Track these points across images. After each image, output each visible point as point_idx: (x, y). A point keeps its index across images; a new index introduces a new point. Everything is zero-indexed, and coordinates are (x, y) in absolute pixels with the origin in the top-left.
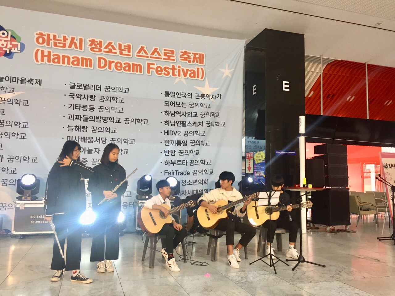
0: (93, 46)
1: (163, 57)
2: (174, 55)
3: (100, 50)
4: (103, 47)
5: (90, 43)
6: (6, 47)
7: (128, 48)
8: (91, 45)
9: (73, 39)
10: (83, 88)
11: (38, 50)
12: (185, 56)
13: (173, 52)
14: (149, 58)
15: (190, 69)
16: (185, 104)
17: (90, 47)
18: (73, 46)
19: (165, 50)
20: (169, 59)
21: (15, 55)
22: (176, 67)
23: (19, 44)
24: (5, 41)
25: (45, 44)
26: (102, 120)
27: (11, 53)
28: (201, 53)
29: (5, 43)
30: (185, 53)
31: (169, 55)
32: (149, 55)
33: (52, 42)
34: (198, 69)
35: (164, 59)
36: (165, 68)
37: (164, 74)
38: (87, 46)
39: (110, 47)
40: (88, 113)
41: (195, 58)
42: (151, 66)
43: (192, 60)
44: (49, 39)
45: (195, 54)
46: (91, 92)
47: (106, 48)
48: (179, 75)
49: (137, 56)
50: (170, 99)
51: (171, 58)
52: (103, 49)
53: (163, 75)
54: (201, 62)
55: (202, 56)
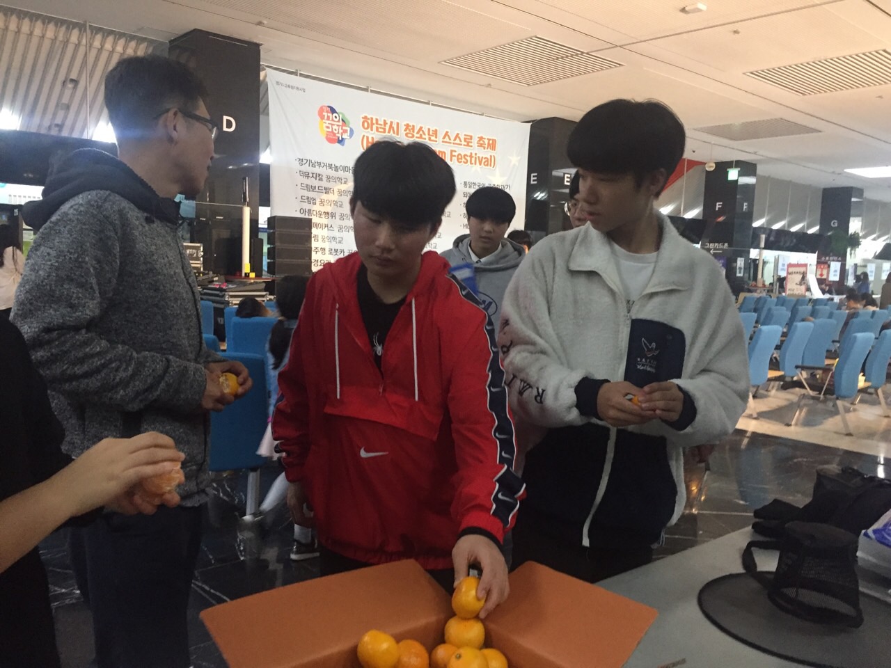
0: (408, 131)
1: (463, 143)
2: (472, 141)
3: (413, 136)
4: (416, 131)
5: (405, 127)
6: (338, 133)
7: (435, 132)
8: (405, 130)
9: (391, 123)
11: (364, 136)
12: (481, 142)
13: (471, 137)
14: (452, 145)
15: (484, 157)
17: (405, 132)
18: (392, 132)
19: (465, 135)
20: (468, 145)
21: (346, 141)
22: (473, 155)
23: (349, 129)
24: (338, 125)
25: (369, 129)
27: (343, 139)
28: (494, 138)
29: (337, 128)
30: (481, 138)
31: (468, 139)
32: (452, 141)
33: (375, 127)
34: (491, 156)
35: (464, 145)
36: (465, 155)
37: (464, 162)
38: (403, 131)
39: (421, 132)
41: (489, 144)
42: (454, 153)
43: (486, 146)
44: (372, 124)
45: (489, 140)
47: (418, 133)
48: (475, 164)
49: (443, 142)
50: (468, 189)
51: (470, 144)
52: (415, 134)
53: (462, 163)
54: (494, 148)
55: (494, 141)
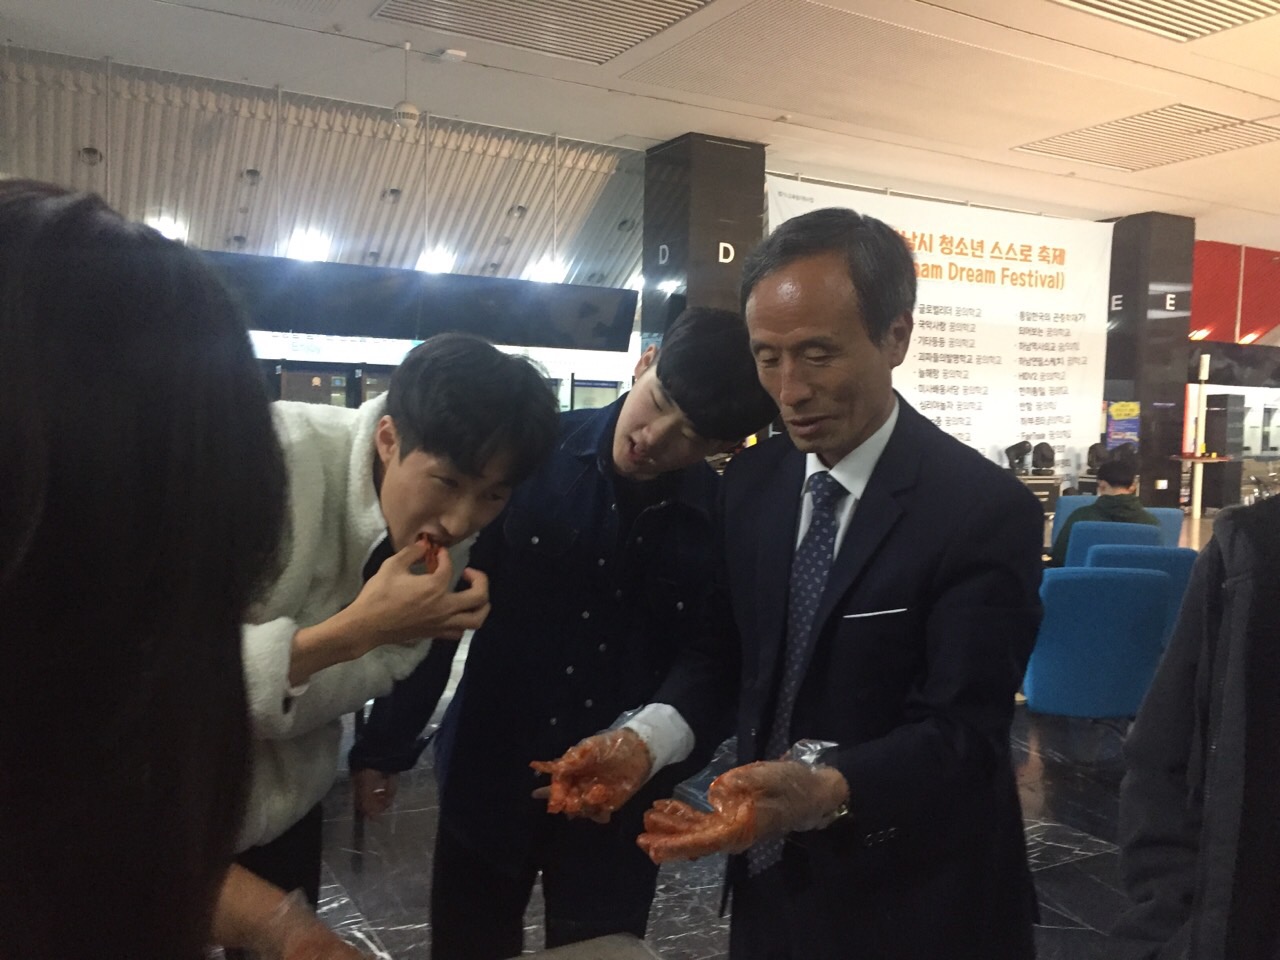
1: (1019, 257)
2: (1032, 253)
3: (951, 252)
4: (955, 245)
5: (940, 240)
7: (981, 245)
8: (941, 244)
9: (923, 235)
10: (933, 311)
12: (1044, 254)
13: (1030, 248)
14: (1004, 260)
15: (1049, 274)
16: (1041, 331)
17: (940, 248)
18: (923, 248)
19: (1022, 246)
20: (1025, 260)
22: (1033, 273)
26: (953, 360)
28: (1062, 247)
30: (1044, 249)
31: (1026, 251)
32: (1004, 256)
34: (1058, 274)
35: (1020, 260)
36: (1022, 274)
37: (1020, 284)
38: (938, 246)
39: (962, 246)
40: (939, 350)
41: (1055, 257)
42: (1006, 273)
43: (1051, 259)
45: (1055, 250)
46: (941, 318)
47: (958, 247)
48: (1036, 285)
49: (992, 257)
50: (1026, 324)
51: (1029, 258)
52: (954, 249)
53: (1018, 286)
54: (1062, 262)
55: (1062, 252)
